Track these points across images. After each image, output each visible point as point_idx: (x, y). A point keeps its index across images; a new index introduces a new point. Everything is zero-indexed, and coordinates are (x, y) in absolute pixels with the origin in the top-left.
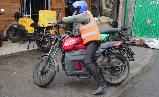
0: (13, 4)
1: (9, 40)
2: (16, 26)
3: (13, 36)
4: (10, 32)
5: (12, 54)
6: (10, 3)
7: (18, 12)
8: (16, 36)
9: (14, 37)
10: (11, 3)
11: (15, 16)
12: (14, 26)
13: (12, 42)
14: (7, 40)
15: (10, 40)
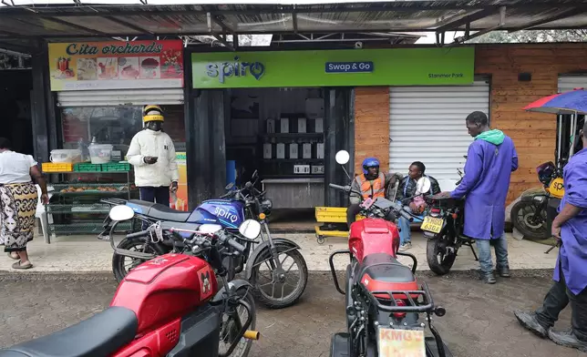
0: (536, 143)
1: (515, 231)
2: (540, 199)
3: (529, 222)
4: (521, 212)
5: (526, 271)
6: (529, 139)
7: (550, 164)
8: (537, 224)
9: (533, 225)
10: (532, 141)
11: (541, 174)
12: (536, 198)
13: (524, 238)
14: (512, 232)
15: (520, 231)
